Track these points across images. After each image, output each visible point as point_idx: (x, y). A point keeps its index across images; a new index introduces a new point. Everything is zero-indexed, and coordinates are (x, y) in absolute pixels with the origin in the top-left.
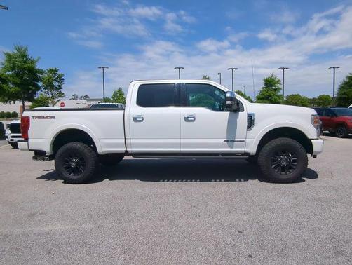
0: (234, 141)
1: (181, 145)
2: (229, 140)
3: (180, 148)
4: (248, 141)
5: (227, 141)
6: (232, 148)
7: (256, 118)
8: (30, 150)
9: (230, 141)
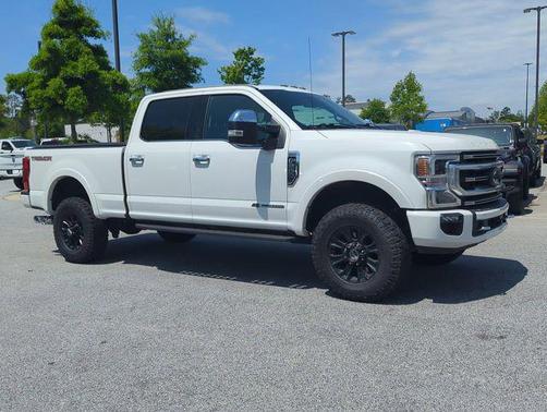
0: (267, 206)
1: (192, 210)
2: (261, 203)
3: (192, 214)
4: (289, 206)
5: (257, 205)
6: (266, 219)
7: (302, 161)
8: (33, 207)
9: (262, 206)
